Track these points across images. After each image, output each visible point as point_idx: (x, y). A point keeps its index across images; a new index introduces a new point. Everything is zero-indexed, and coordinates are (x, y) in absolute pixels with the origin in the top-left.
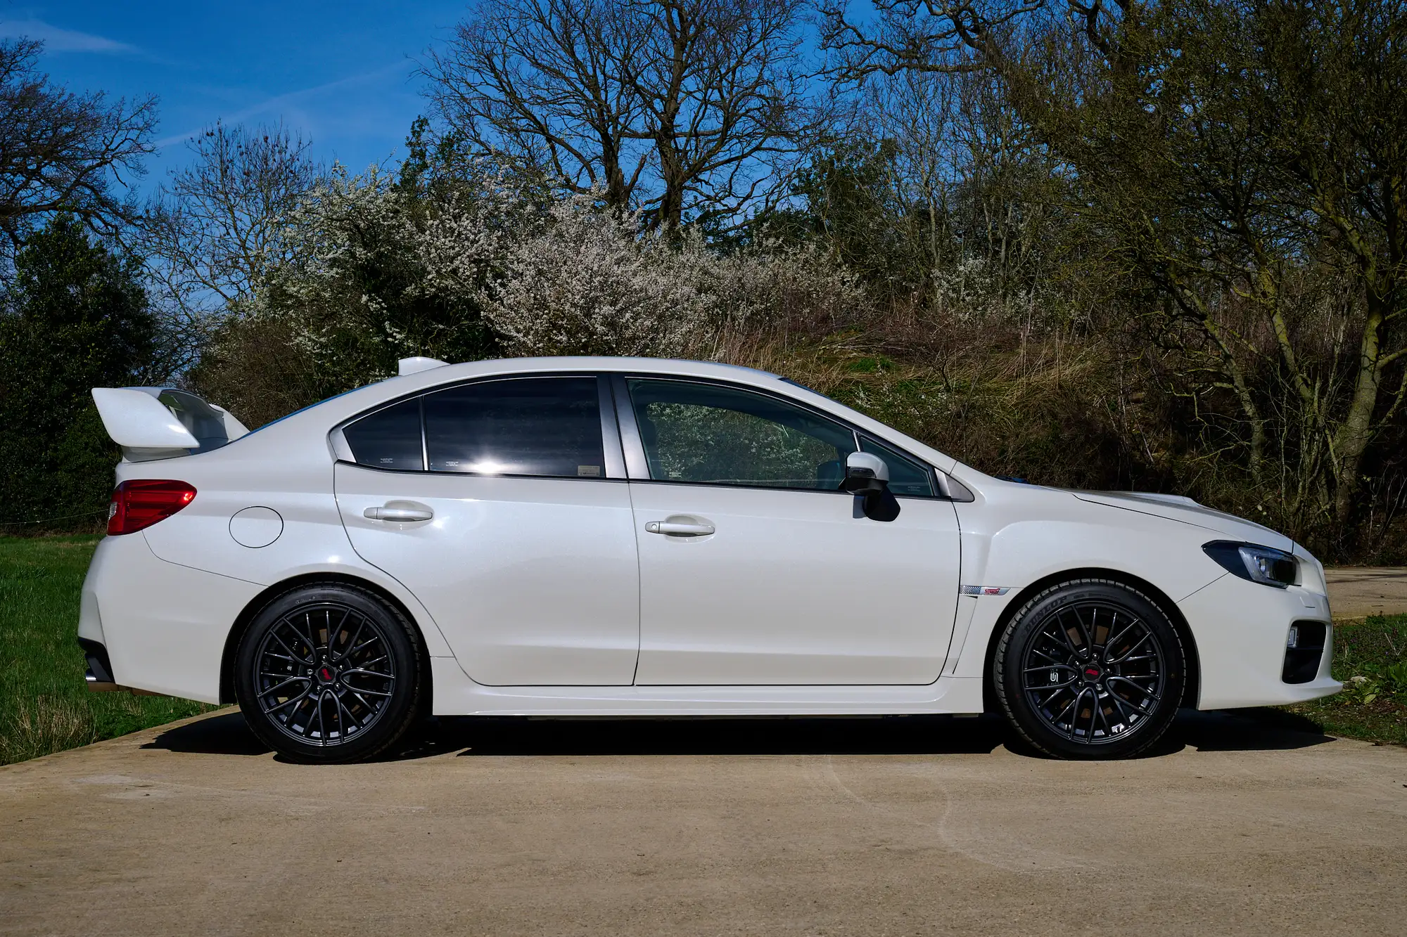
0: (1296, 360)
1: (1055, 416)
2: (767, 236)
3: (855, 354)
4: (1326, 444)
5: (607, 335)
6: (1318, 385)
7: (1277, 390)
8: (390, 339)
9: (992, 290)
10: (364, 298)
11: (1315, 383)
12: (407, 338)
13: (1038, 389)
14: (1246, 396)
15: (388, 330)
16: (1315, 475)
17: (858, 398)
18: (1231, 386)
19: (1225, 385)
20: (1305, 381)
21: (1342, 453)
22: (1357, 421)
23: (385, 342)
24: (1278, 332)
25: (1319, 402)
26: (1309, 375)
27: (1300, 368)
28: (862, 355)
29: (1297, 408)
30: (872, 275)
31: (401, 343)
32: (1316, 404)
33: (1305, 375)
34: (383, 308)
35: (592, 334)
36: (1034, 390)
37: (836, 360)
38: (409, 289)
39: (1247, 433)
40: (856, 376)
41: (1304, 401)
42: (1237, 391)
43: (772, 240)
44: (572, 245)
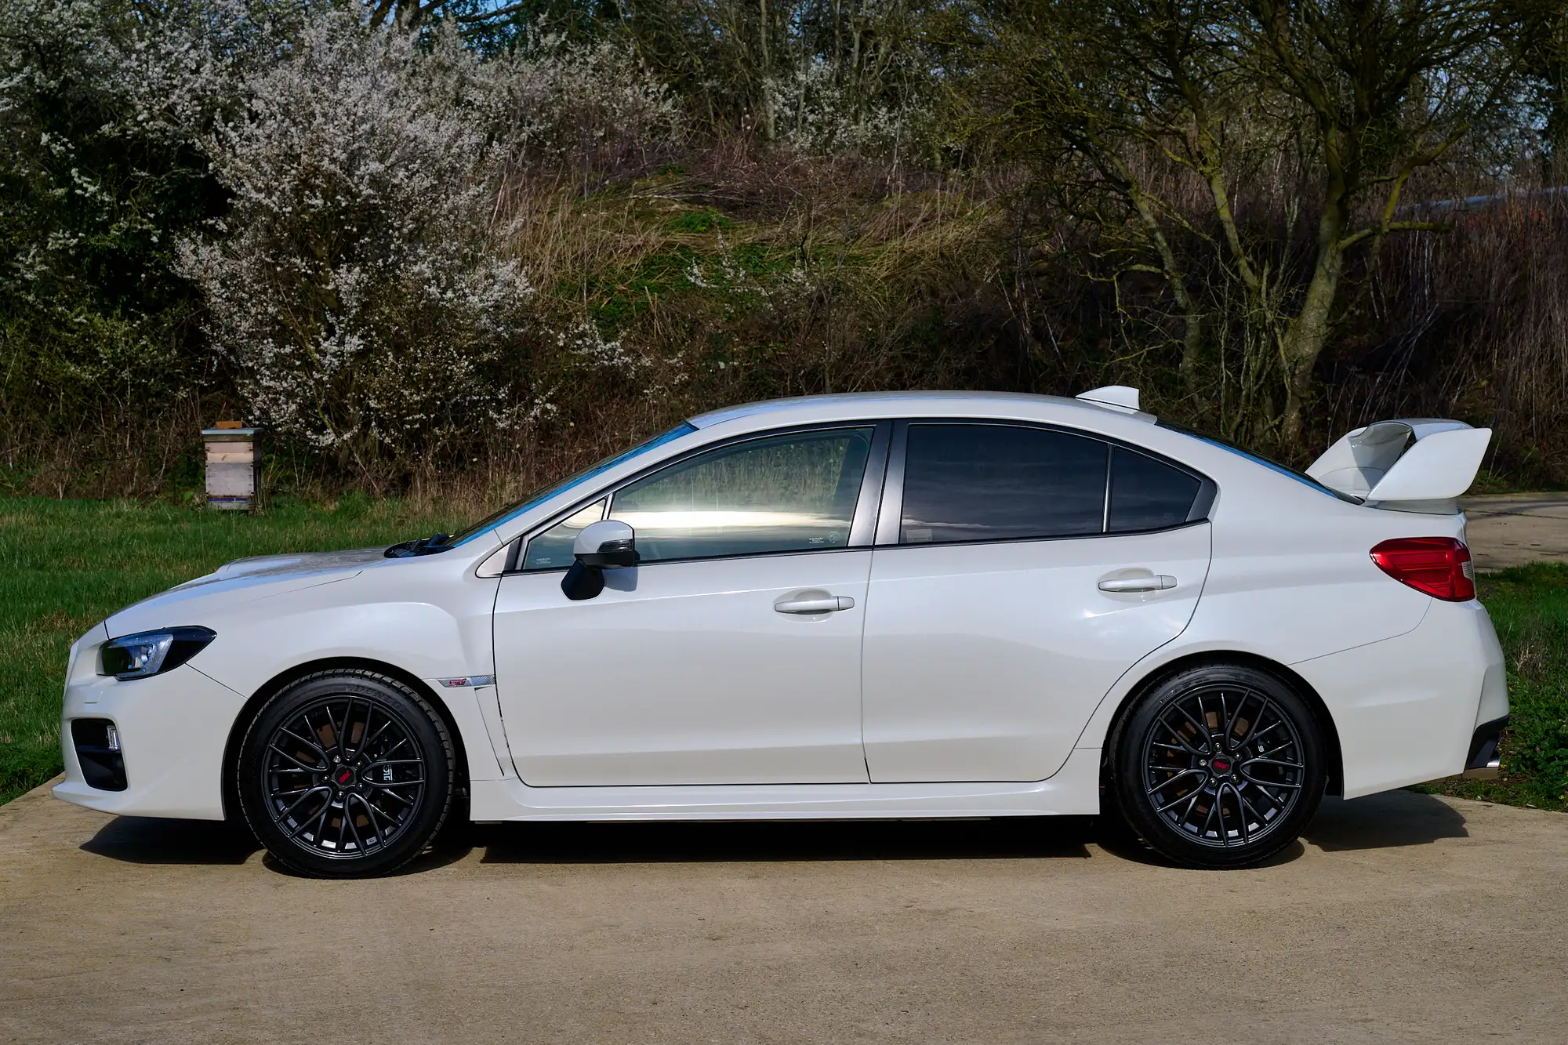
0: (1241, 239)
1: (934, 293)
2: (545, 31)
3: (676, 206)
4: (1275, 347)
5: (374, 197)
6: (1266, 271)
7: (1217, 279)
8: (79, 192)
9: (841, 107)
10: (45, 138)
11: (1263, 269)
12: (101, 191)
13: (915, 258)
14: (1177, 282)
15: (76, 180)
16: (1261, 382)
17: (691, 275)
18: (1159, 271)
19: (1153, 269)
20: (1250, 265)
21: (1294, 357)
22: (1314, 315)
23: (70, 194)
24: (1219, 207)
25: (1268, 294)
26: (1255, 258)
27: (1246, 249)
28: (686, 207)
29: (1241, 300)
30: (683, 84)
31: (94, 195)
32: (1264, 295)
33: (1251, 259)
34: (69, 151)
35: (354, 196)
36: (910, 260)
37: (652, 214)
38: (106, 128)
39: (1180, 330)
40: (680, 238)
41: (1249, 291)
42: (1167, 277)
43: (551, 37)
44: (327, 79)
